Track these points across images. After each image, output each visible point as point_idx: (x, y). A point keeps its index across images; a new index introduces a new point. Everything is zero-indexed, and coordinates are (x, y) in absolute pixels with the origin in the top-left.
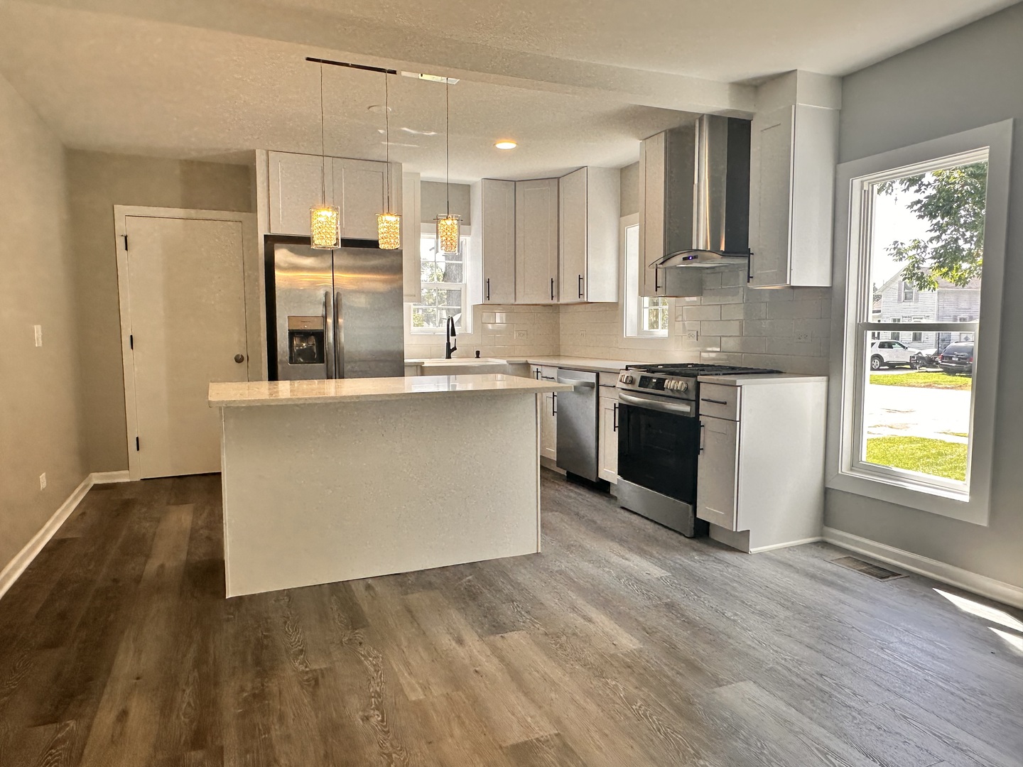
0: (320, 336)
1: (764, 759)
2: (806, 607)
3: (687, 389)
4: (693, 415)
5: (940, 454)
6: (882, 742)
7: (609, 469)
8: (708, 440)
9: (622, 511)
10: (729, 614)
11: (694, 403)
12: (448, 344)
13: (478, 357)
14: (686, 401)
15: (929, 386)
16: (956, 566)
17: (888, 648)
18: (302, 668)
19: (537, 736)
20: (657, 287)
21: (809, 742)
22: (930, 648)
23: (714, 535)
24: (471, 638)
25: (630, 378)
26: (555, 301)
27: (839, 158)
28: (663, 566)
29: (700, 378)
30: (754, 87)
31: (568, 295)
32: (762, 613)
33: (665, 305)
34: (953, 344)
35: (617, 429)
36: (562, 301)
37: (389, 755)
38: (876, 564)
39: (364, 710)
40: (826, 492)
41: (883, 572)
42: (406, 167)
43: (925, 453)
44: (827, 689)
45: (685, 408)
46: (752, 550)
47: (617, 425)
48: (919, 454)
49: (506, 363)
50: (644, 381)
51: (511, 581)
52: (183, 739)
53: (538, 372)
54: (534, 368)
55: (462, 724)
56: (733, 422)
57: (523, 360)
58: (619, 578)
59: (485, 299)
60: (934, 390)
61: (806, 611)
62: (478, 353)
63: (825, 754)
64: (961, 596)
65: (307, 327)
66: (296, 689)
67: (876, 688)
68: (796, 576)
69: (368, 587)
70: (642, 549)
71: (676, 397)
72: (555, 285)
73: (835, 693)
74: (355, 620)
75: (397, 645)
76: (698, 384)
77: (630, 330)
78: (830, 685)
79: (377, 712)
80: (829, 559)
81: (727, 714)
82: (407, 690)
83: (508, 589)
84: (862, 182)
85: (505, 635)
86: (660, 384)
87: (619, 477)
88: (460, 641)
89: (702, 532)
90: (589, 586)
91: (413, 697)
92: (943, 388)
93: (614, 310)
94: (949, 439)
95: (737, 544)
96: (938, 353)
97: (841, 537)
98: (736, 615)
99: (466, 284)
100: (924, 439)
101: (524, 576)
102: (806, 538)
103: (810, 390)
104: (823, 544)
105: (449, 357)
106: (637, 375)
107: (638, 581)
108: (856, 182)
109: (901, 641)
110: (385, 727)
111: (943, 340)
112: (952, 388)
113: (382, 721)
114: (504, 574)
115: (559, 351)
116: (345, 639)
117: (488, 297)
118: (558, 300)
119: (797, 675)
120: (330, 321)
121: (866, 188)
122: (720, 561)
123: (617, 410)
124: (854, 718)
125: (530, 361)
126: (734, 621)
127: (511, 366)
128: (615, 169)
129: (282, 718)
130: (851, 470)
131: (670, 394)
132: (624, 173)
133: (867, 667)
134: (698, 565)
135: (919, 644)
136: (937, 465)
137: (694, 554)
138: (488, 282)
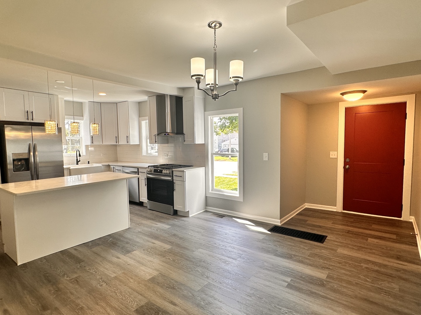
0: (27, 160)
1: (209, 264)
2: (207, 228)
3: (169, 173)
4: (172, 180)
5: (224, 181)
6: (231, 254)
7: (144, 198)
8: (177, 187)
9: (150, 210)
10: (190, 234)
11: (172, 177)
12: (77, 159)
13: (89, 163)
14: (169, 176)
15: (218, 160)
16: (236, 211)
17: (227, 234)
18: (68, 279)
19: (154, 275)
20: (156, 142)
21: (217, 258)
22: (235, 232)
23: (179, 213)
24: (121, 256)
25: (150, 170)
26: (117, 144)
27: (205, 111)
28: (168, 224)
29: (173, 170)
30: (183, 89)
31: (122, 141)
32: (197, 232)
33: (156, 146)
34: (222, 148)
35: (146, 186)
36: (119, 144)
37: (115, 292)
38: (220, 214)
39: (99, 284)
40: (206, 197)
41: (222, 216)
42: (59, 96)
43: (220, 181)
44: (217, 246)
45: (170, 178)
46: (190, 216)
47: (146, 184)
48: (219, 181)
49: (101, 165)
50: (155, 171)
51: (124, 238)
52: (39, 310)
53: (114, 168)
54: (112, 167)
55: (132, 278)
56: (184, 181)
57: (107, 164)
58: (157, 230)
59: (91, 143)
60: (219, 161)
61: (208, 229)
62: (89, 162)
63: (221, 260)
64: (238, 218)
65: (21, 157)
66: (71, 285)
67: (227, 243)
68: (202, 221)
69: (76, 250)
70: (161, 221)
71: (166, 175)
72: (117, 138)
73: (219, 247)
74: (78, 261)
75: (98, 264)
76: (173, 171)
77: (144, 153)
78: (217, 245)
79: (104, 283)
80: (209, 215)
81: (198, 257)
82: (111, 275)
83: (125, 240)
84: (211, 117)
85: (132, 253)
86: (161, 171)
87: (148, 200)
88: (118, 258)
89: (176, 213)
90: (150, 234)
91: (113, 276)
92: (221, 161)
93: (138, 147)
94: (225, 176)
95: (186, 215)
96: (219, 151)
97: (210, 209)
98: (191, 234)
99: (82, 138)
100: (219, 177)
101: (128, 235)
102: (202, 210)
103: (201, 171)
104: (206, 211)
105: (77, 164)
106: (153, 169)
107: (163, 230)
108: (209, 117)
109: (229, 232)
110: (109, 286)
111: (220, 147)
112: (223, 161)
113: (107, 284)
114: (122, 236)
115: (117, 159)
116: (78, 267)
117: (93, 142)
118: (119, 143)
119: (210, 245)
120: (32, 154)
121: (211, 118)
122: (183, 220)
123: (146, 180)
124: (224, 251)
125: (110, 164)
126: (192, 235)
127: (103, 166)
128: (136, 102)
129: (72, 294)
130: (212, 191)
131: (164, 174)
132: (140, 104)
133: (224, 239)
134: (177, 223)
135: (233, 232)
136: (223, 184)
137: (175, 220)
138: (92, 137)
